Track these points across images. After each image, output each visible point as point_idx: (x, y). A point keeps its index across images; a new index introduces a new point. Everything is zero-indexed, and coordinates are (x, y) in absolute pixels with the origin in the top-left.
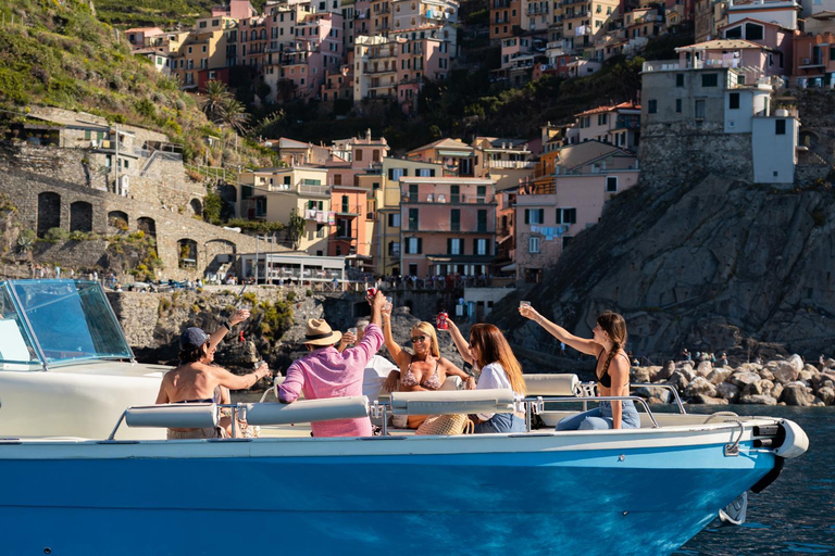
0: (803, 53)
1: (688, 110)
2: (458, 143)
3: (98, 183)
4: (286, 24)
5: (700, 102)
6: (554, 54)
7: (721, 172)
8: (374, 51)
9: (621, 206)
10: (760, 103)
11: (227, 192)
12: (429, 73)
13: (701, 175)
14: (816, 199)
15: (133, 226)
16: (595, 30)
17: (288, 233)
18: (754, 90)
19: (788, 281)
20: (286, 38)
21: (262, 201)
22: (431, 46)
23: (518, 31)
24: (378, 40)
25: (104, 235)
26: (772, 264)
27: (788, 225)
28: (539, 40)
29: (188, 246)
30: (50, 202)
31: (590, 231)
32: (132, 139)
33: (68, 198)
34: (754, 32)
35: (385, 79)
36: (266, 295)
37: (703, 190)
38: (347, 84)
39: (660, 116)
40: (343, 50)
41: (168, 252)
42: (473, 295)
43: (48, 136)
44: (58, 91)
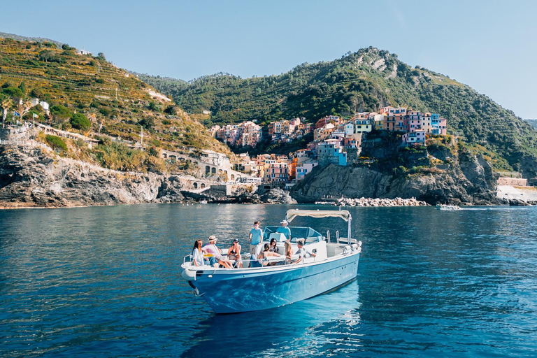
0: (346, 142)
1: (327, 152)
2: (268, 155)
3: (216, 164)
4: (228, 131)
5: (329, 150)
6: (283, 138)
7: (334, 163)
8: (246, 137)
9: (315, 169)
10: (340, 151)
11: (237, 166)
12: (257, 141)
13: (330, 164)
14: (351, 168)
15: (223, 172)
16: (290, 133)
17: (250, 173)
18: (339, 149)
19: (346, 183)
20: (228, 133)
21: (244, 167)
22: (258, 135)
23: (274, 133)
24: (247, 134)
25: (218, 174)
26: (343, 180)
27: (346, 173)
28: (279, 135)
29: (233, 176)
30: (208, 168)
31: (309, 173)
32: (221, 155)
33: (211, 167)
34: (337, 138)
35: (249, 142)
36: (248, 185)
37: (330, 166)
38: (241, 142)
39: (322, 153)
40: (240, 136)
41: (229, 177)
42: (287, 185)
43: (206, 155)
44: (206, 146)
